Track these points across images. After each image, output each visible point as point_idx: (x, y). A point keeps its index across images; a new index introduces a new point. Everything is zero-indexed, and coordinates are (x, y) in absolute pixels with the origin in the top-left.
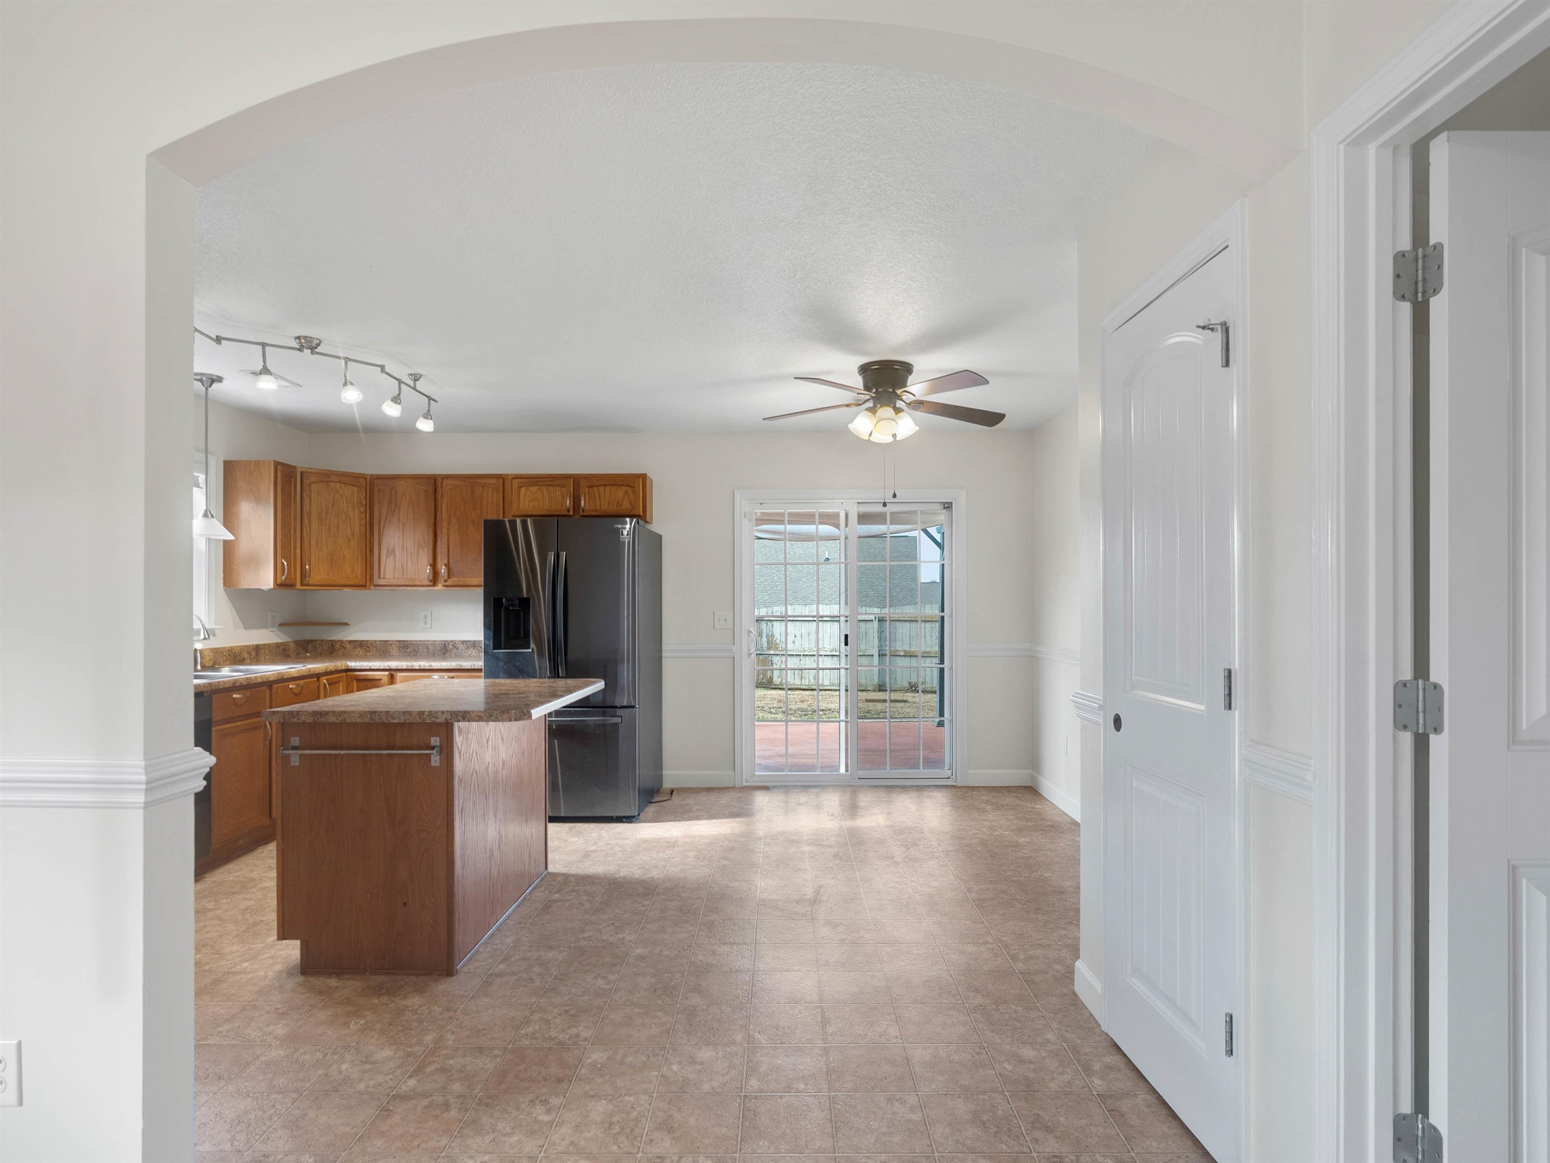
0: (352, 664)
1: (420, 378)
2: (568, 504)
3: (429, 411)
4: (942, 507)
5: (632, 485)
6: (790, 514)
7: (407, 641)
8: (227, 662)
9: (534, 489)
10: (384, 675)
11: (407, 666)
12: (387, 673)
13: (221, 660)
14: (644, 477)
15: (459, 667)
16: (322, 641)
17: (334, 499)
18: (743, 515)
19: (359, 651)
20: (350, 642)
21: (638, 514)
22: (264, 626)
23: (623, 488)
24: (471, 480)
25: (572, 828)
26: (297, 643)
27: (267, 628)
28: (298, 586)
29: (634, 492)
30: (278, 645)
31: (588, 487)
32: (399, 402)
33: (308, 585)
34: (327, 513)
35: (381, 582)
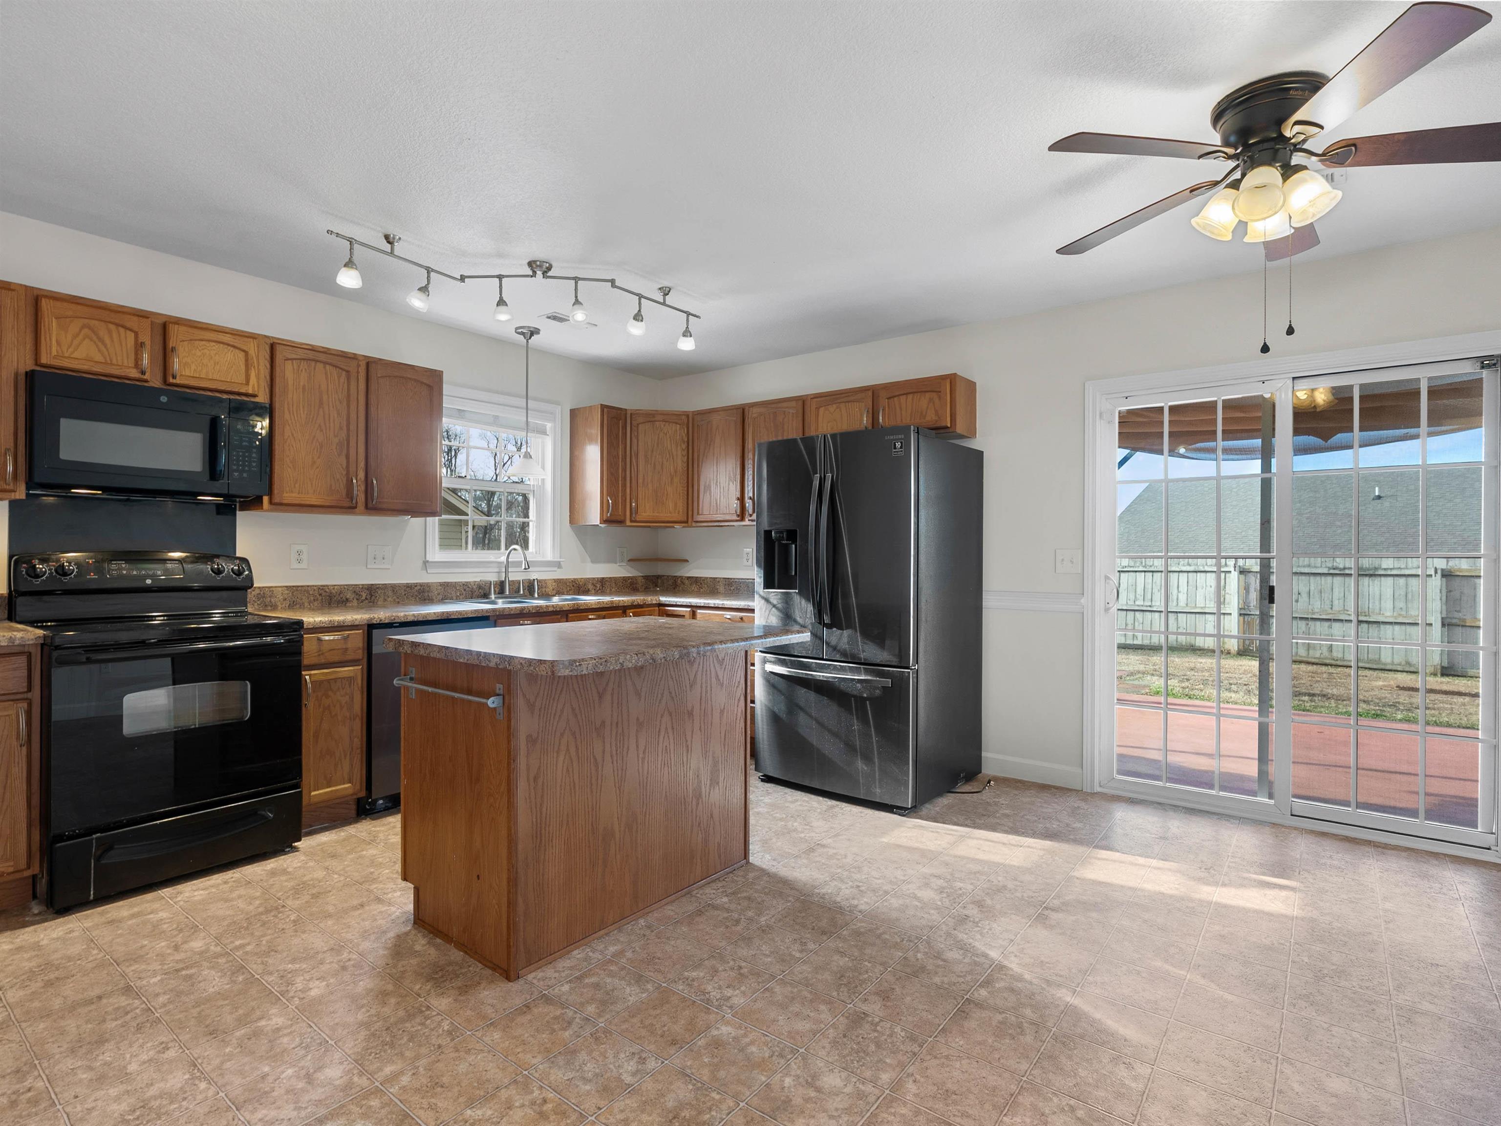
0: (664, 599)
1: (669, 292)
2: (865, 422)
3: (687, 327)
4: (1479, 364)
5: (938, 390)
6: (1172, 409)
7: (731, 579)
8: (571, 592)
9: (832, 408)
10: (686, 611)
11: (705, 603)
12: (689, 609)
13: (565, 590)
14: (952, 379)
15: (746, 607)
16: (668, 576)
17: (658, 438)
18: (1098, 417)
19: (694, 587)
20: (689, 578)
21: (943, 424)
22: (611, 560)
23: (928, 395)
24: (773, 406)
25: (832, 807)
26: (646, 578)
27: (616, 563)
28: (628, 523)
29: (940, 398)
30: (625, 579)
31: (888, 399)
32: (640, 318)
33: (636, 521)
34: (652, 451)
35: (700, 518)
